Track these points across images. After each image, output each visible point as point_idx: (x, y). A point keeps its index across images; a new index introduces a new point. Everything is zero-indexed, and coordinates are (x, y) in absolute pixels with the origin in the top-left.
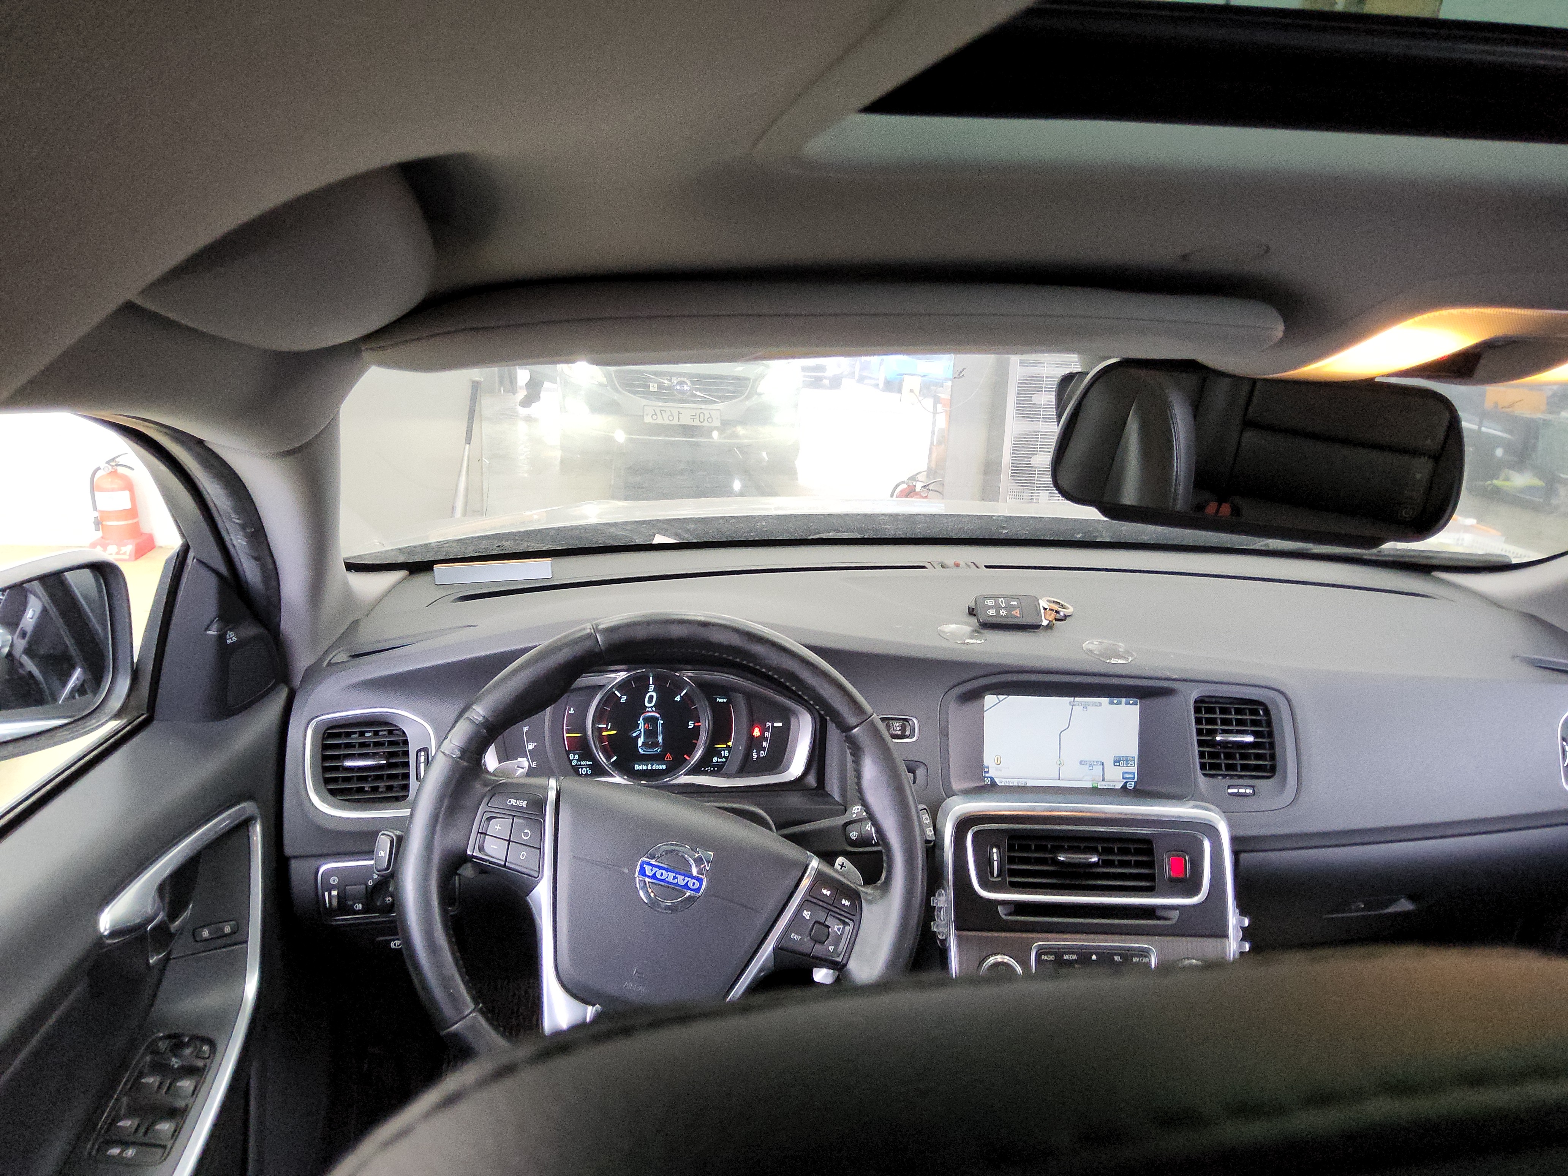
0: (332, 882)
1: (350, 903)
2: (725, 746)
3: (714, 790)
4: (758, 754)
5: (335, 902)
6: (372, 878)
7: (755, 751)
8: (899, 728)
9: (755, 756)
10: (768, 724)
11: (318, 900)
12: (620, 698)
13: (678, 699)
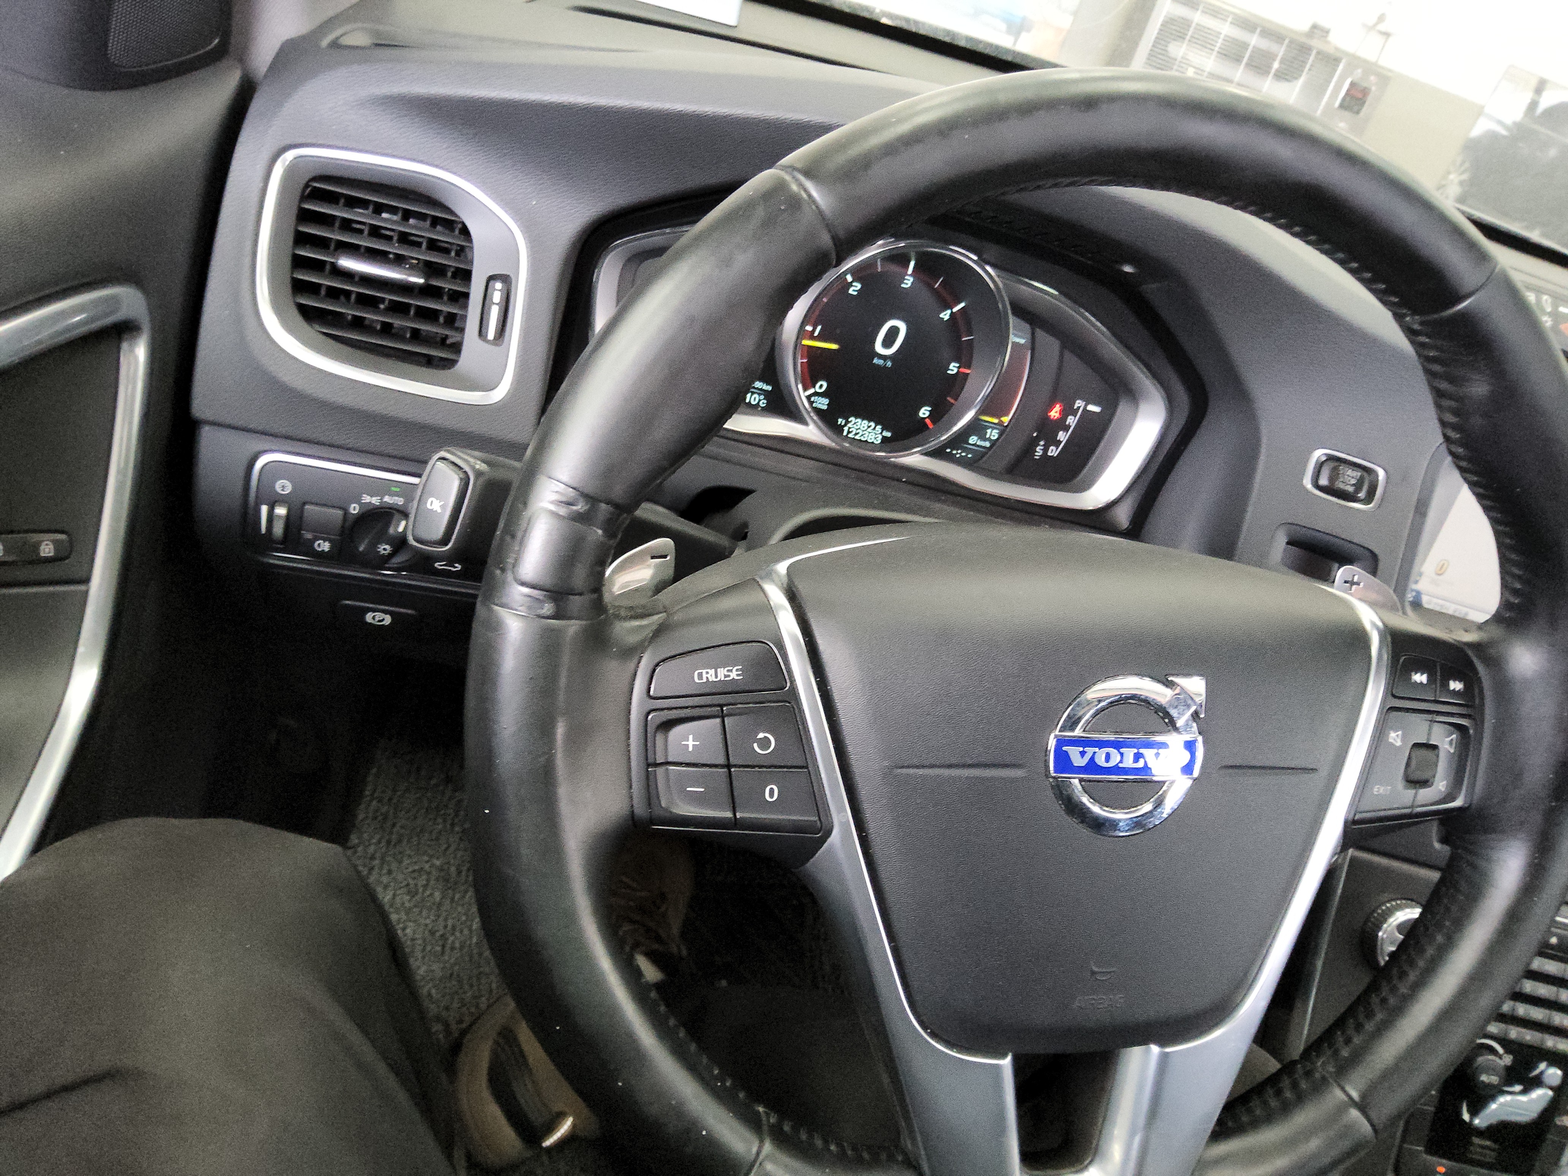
0: (279, 490)
1: (309, 536)
2: (996, 421)
3: (962, 492)
4: (1046, 450)
5: (278, 529)
6: (359, 502)
7: (1042, 443)
8: (1353, 481)
9: (1039, 451)
10: (1079, 403)
11: (248, 516)
12: (850, 285)
13: (945, 315)
